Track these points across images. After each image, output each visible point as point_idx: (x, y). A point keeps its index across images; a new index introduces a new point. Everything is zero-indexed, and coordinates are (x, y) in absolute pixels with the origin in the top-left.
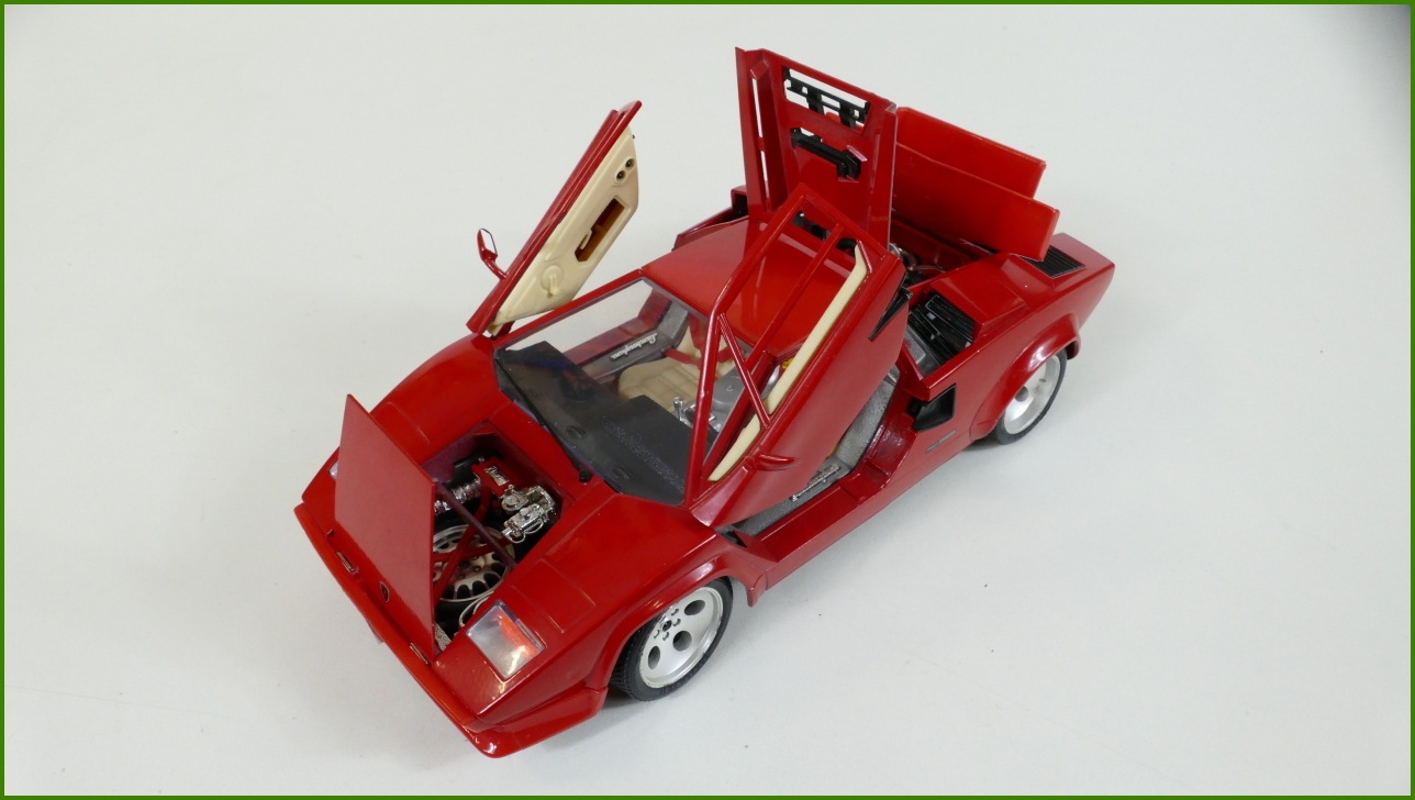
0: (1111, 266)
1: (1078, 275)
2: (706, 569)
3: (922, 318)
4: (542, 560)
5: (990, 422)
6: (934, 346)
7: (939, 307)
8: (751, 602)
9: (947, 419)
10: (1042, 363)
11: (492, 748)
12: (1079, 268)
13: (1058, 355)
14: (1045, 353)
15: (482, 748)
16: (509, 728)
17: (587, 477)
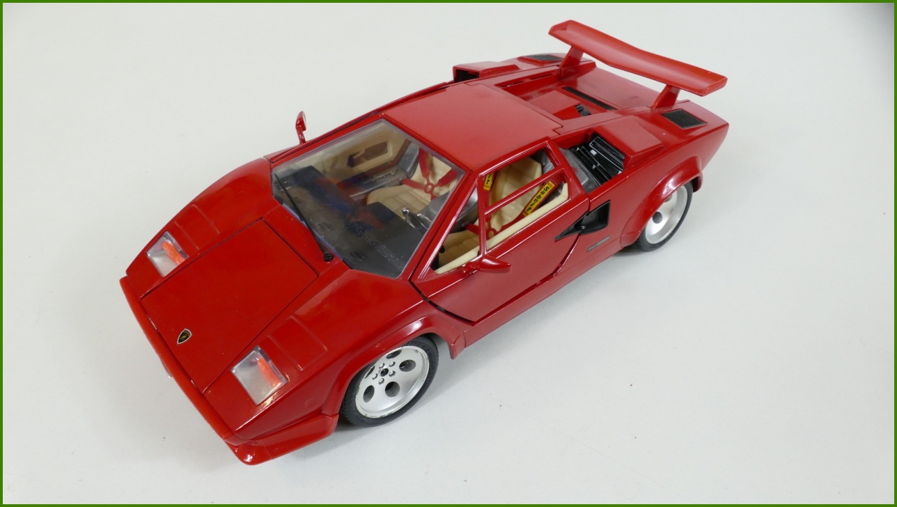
0: (726, 125)
1: (701, 129)
2: (417, 325)
3: (586, 153)
4: (292, 317)
5: (634, 233)
6: (595, 173)
7: (599, 145)
8: (453, 356)
9: (604, 227)
10: (674, 191)
11: (249, 458)
12: (703, 124)
13: (685, 186)
14: (676, 183)
15: (241, 457)
16: (261, 443)
17: (330, 258)
